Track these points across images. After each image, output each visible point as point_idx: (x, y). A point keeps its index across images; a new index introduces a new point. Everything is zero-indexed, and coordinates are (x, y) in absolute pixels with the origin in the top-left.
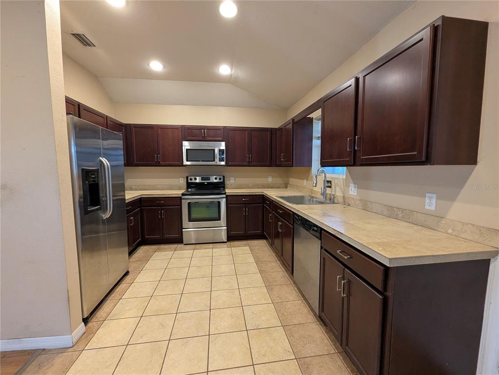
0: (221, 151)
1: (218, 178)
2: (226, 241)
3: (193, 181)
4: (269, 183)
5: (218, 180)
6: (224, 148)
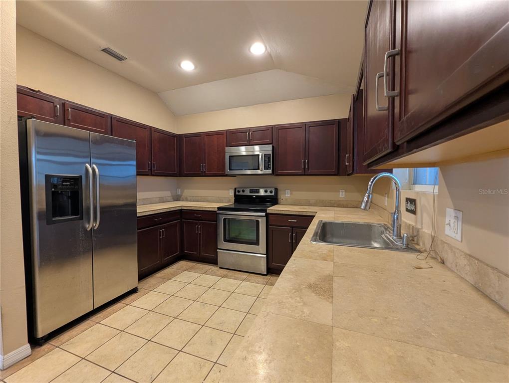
0: (266, 157)
1: (269, 191)
2: (265, 273)
3: (241, 193)
4: (340, 199)
5: (268, 194)
6: (271, 152)
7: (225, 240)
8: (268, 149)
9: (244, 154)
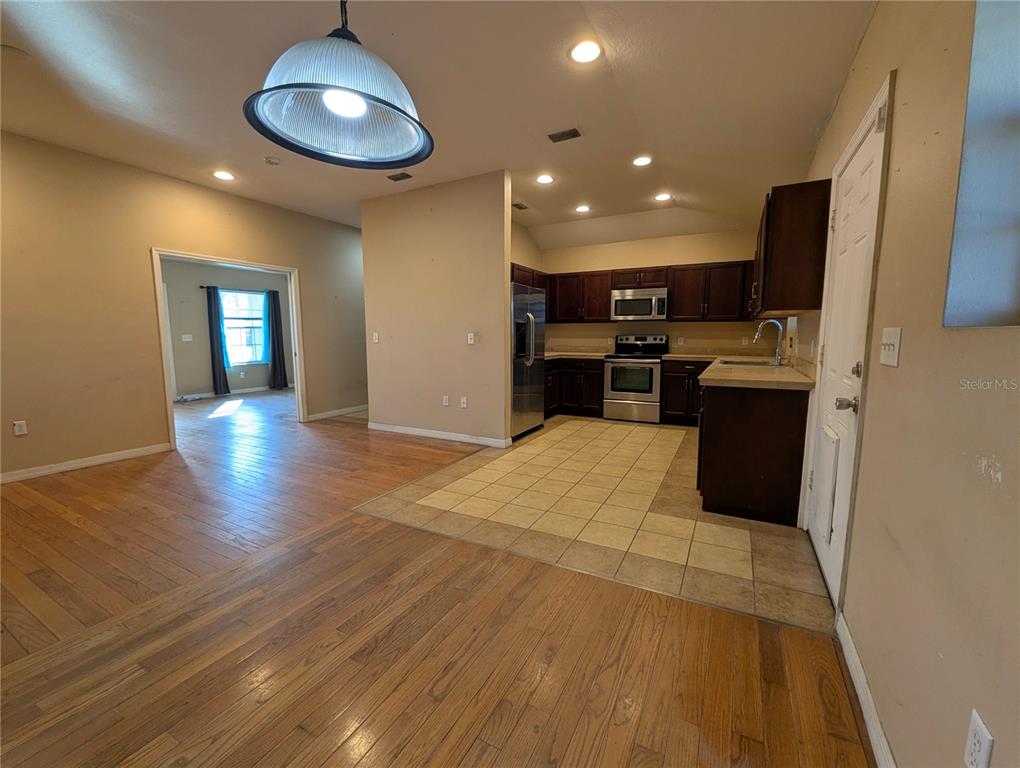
0: (661, 301)
1: (658, 339)
2: (658, 422)
3: (624, 342)
5: (658, 342)
6: (665, 296)
7: (613, 389)
8: (663, 293)
9: (629, 298)
